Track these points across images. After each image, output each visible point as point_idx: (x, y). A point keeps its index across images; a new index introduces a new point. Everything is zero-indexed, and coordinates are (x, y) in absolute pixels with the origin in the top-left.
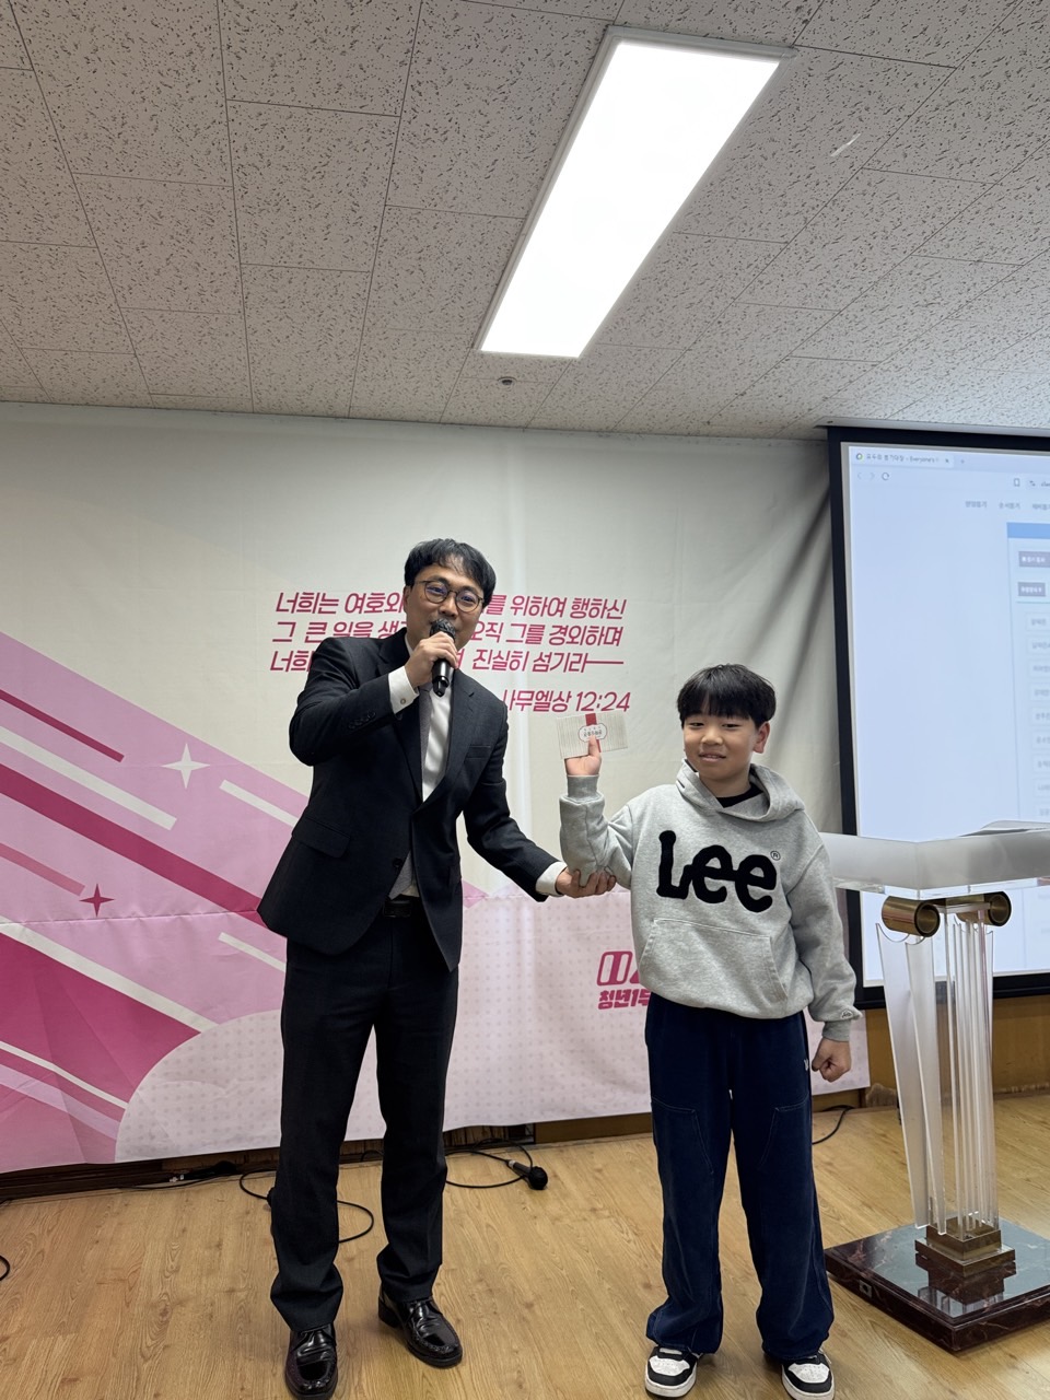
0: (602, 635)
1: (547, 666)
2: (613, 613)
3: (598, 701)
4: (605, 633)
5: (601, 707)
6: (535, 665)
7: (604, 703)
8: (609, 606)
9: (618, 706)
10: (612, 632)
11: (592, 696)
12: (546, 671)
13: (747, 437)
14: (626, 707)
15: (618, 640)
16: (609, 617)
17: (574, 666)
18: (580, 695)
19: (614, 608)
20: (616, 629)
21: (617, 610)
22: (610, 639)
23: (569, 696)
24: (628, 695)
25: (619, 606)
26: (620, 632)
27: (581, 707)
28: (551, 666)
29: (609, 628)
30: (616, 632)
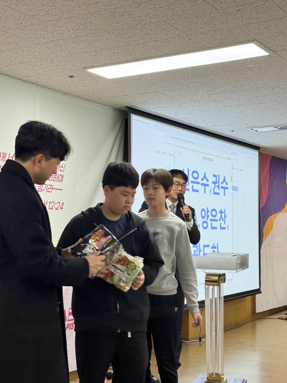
0: (58, 178)
1: (42, 189)
2: (62, 169)
3: (55, 205)
4: (59, 177)
5: (56, 208)
6: (39, 189)
7: (56, 206)
8: (61, 166)
9: (60, 208)
10: (61, 176)
11: (53, 203)
12: (41, 191)
13: (100, 104)
14: (62, 208)
15: (62, 180)
16: (60, 170)
17: (50, 190)
18: (50, 202)
19: (62, 167)
20: (62, 175)
21: (63, 168)
22: (60, 180)
23: (47, 203)
24: (63, 203)
25: (63, 166)
26: (63, 177)
27: (50, 208)
28: (43, 190)
29: (60, 175)
30: (62, 177)
